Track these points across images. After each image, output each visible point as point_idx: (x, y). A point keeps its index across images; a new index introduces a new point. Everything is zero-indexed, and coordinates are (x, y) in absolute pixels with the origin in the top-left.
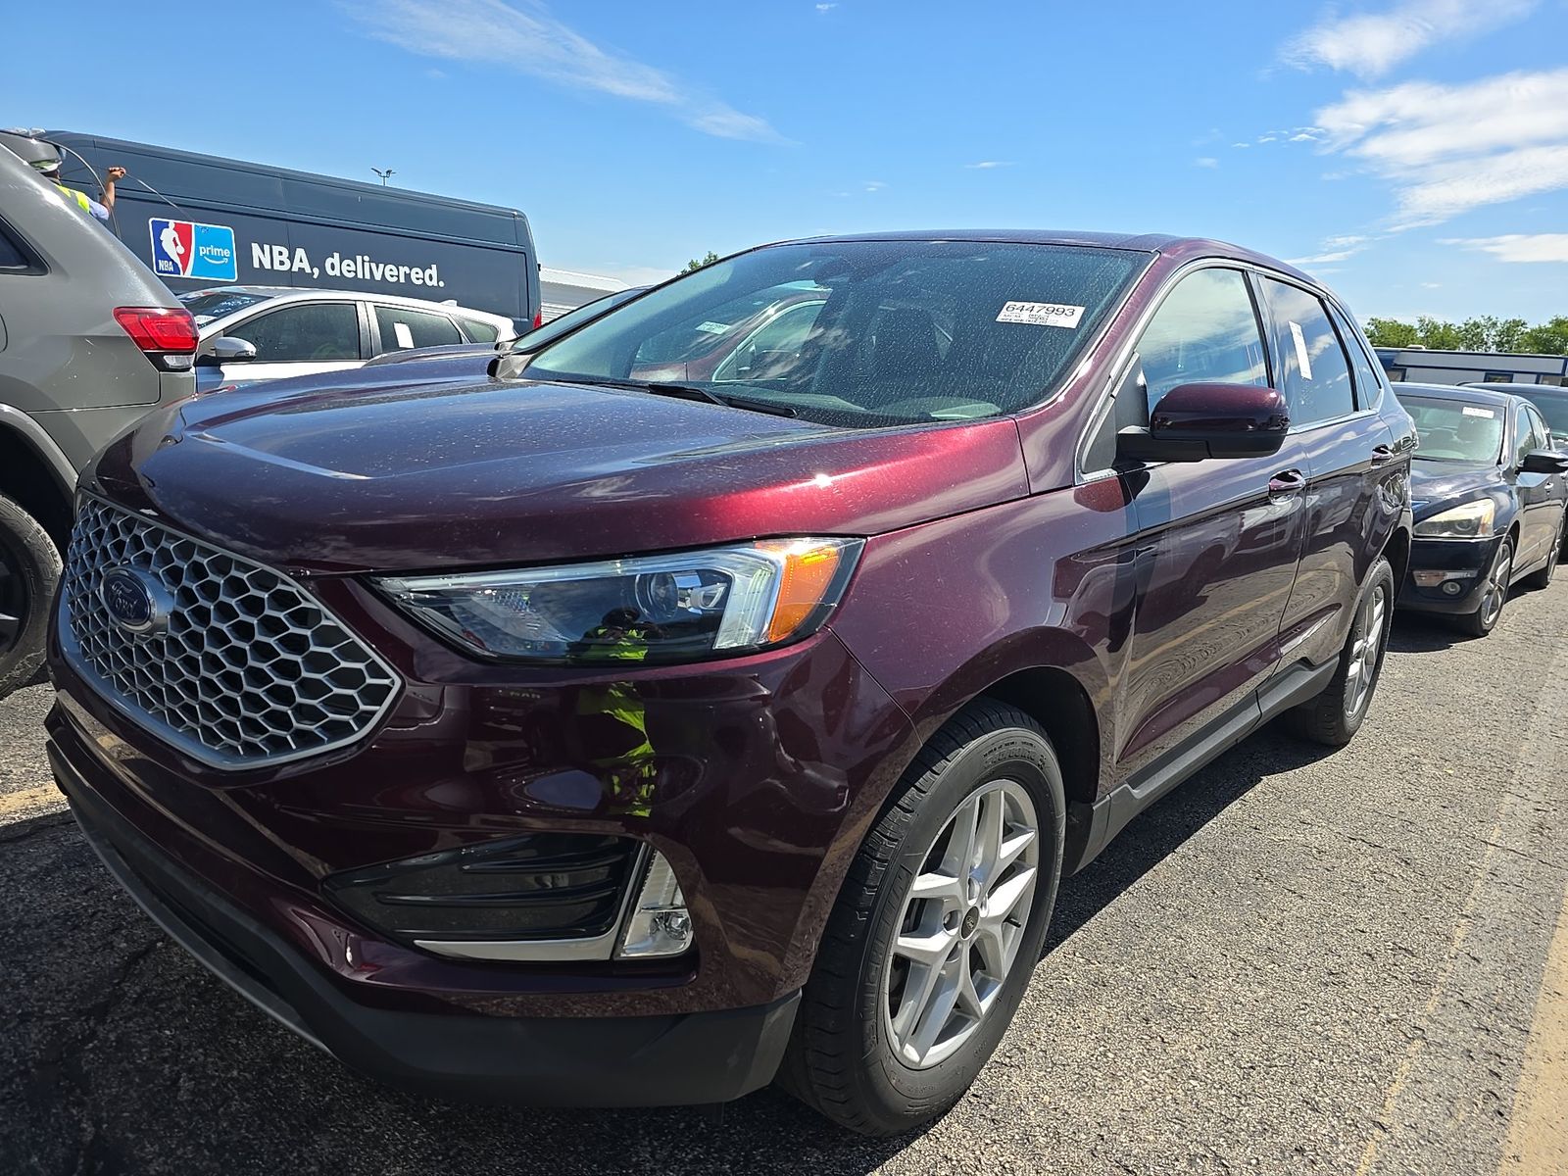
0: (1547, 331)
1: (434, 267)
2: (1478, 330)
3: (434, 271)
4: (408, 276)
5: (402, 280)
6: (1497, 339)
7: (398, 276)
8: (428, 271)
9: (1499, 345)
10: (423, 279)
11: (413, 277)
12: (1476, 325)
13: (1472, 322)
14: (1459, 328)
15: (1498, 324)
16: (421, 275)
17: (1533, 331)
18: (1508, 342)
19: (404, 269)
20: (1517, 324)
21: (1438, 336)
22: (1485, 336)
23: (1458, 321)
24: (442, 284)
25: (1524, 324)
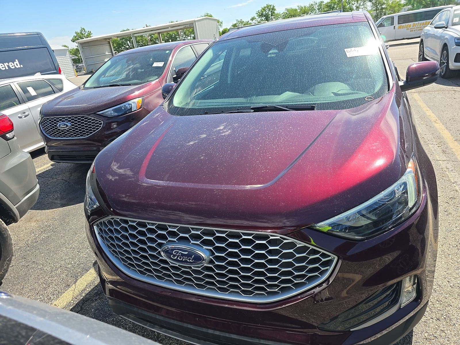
0: (329, 3)
1: (17, 60)
2: (313, 6)
3: (17, 62)
4: (8, 66)
5: (7, 68)
6: (318, 8)
7: (5, 67)
8: (15, 63)
9: (319, 9)
10: (14, 66)
11: (11, 66)
12: (312, 5)
13: (310, 4)
14: (308, 6)
15: (317, 3)
16: (13, 65)
17: (326, 3)
18: (321, 8)
19: (6, 64)
20: (322, 2)
21: (303, 10)
22: (315, 8)
23: (307, 5)
24: (22, 66)
25: (323, 2)
